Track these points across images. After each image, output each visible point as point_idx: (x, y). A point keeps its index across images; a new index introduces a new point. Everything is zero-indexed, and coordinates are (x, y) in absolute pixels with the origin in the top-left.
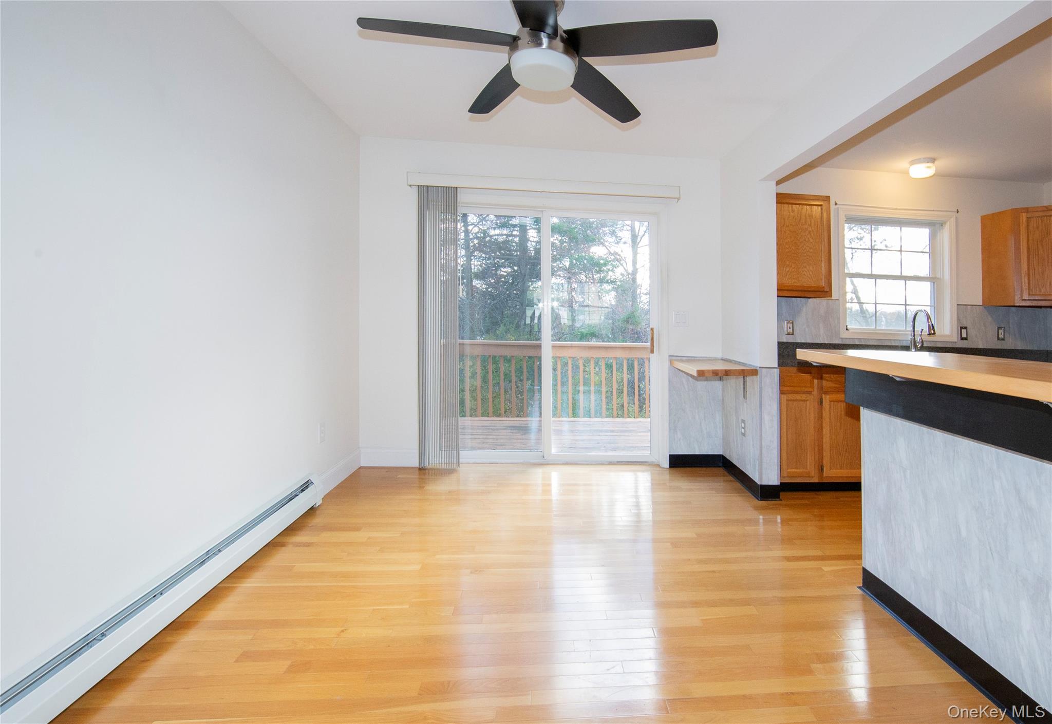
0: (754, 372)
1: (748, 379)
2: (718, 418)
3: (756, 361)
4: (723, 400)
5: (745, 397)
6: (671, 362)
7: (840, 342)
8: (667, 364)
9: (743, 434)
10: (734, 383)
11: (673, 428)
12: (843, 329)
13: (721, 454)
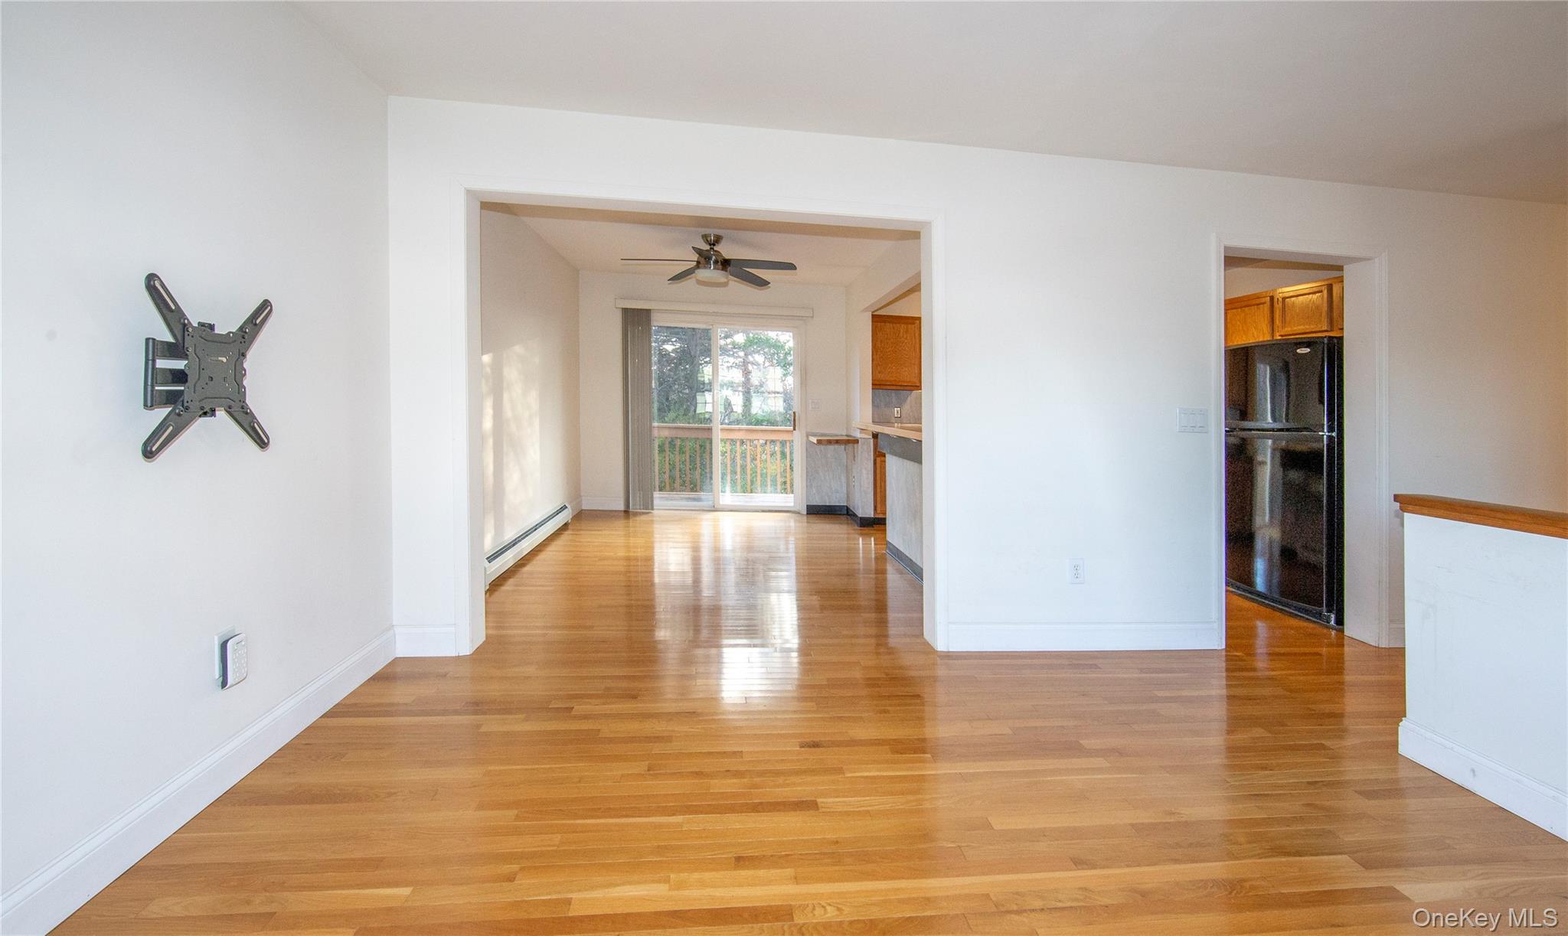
0: (857, 442)
1: (854, 445)
2: (843, 479)
3: (857, 434)
4: (846, 465)
5: (854, 460)
6: (807, 436)
8: (805, 438)
9: (857, 487)
10: (847, 448)
11: (809, 486)
13: (845, 504)
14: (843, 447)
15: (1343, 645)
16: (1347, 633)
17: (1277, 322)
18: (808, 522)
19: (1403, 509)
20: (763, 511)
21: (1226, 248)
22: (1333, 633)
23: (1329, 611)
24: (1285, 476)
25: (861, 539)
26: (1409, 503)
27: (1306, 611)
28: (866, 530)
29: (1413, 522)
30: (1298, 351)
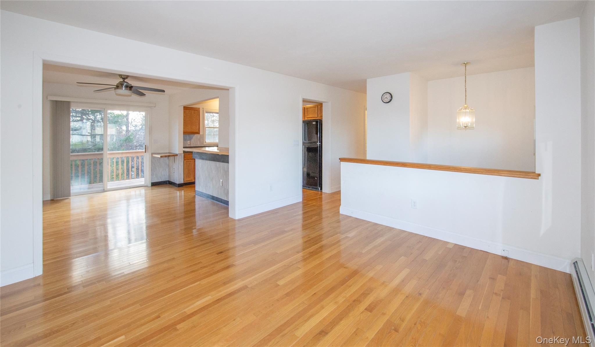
0: (177, 155)
1: (175, 157)
2: (167, 170)
3: (177, 152)
4: (169, 164)
5: (174, 162)
6: (152, 155)
7: (203, 146)
8: (150, 155)
9: (174, 172)
10: (172, 158)
11: (152, 175)
12: (204, 142)
13: (168, 180)
14: (167, 158)
15: (322, 195)
16: (323, 191)
17: (306, 114)
18: (151, 190)
19: (341, 161)
20: (130, 188)
21: (303, 99)
22: (320, 192)
23: (319, 187)
24: (308, 155)
25: (178, 192)
26: (342, 160)
27: (314, 188)
28: (181, 188)
29: (342, 163)
30: (313, 123)
